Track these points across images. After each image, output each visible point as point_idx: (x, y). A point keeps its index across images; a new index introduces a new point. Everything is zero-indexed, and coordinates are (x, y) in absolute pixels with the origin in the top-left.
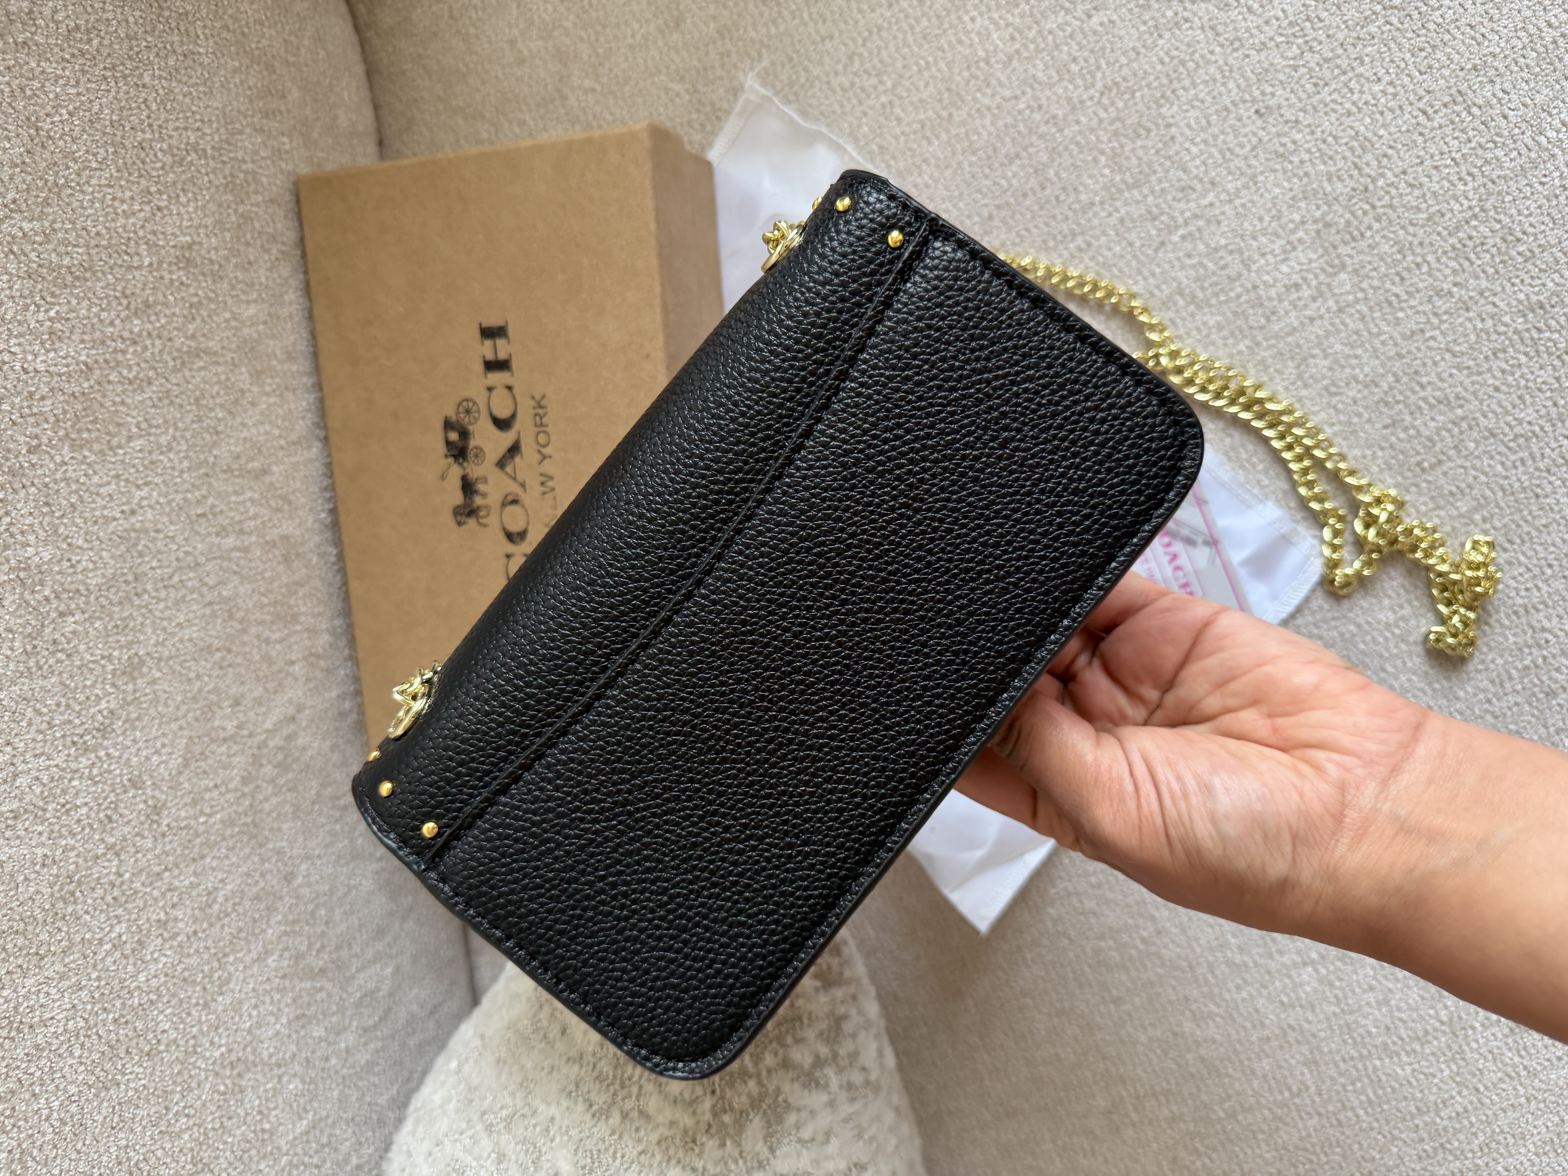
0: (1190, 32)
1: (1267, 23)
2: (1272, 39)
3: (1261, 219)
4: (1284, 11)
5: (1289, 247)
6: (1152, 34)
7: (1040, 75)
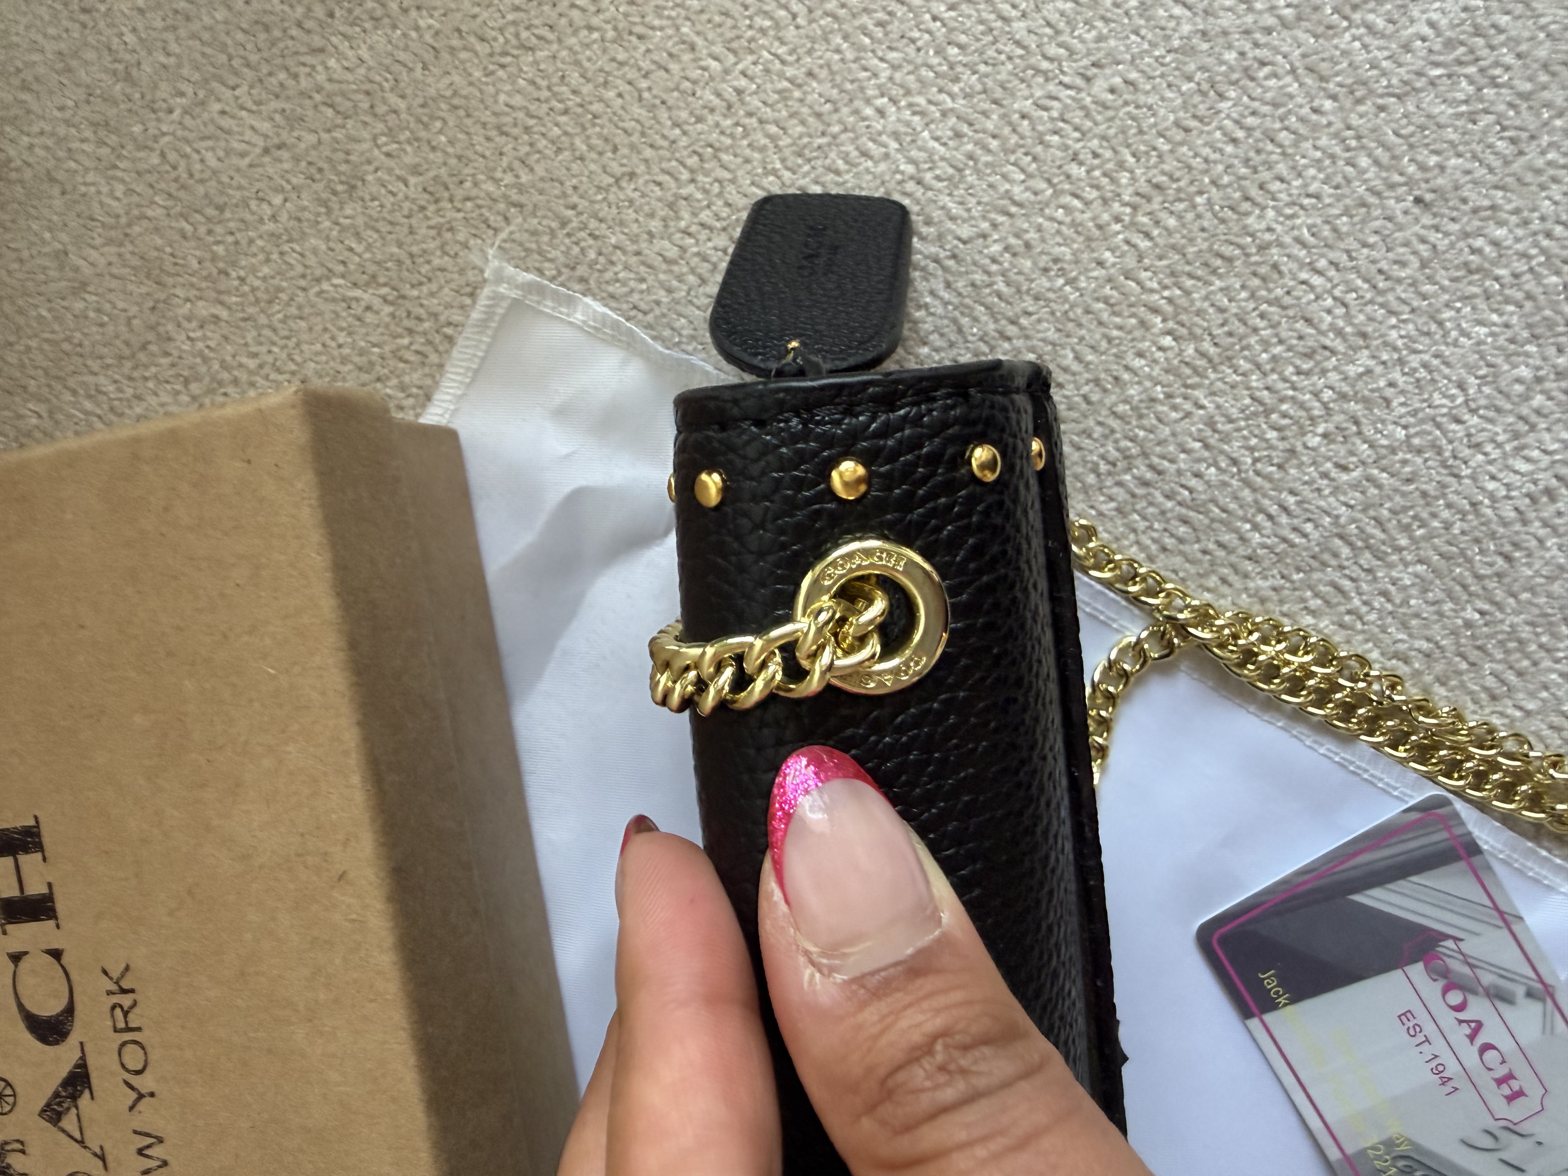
0: (1272, 82)
1: (1407, 48)
2: (1420, 74)
3: (1462, 386)
4: (1431, 24)
5: (1523, 427)
6: (1204, 94)
7: (1017, 191)
